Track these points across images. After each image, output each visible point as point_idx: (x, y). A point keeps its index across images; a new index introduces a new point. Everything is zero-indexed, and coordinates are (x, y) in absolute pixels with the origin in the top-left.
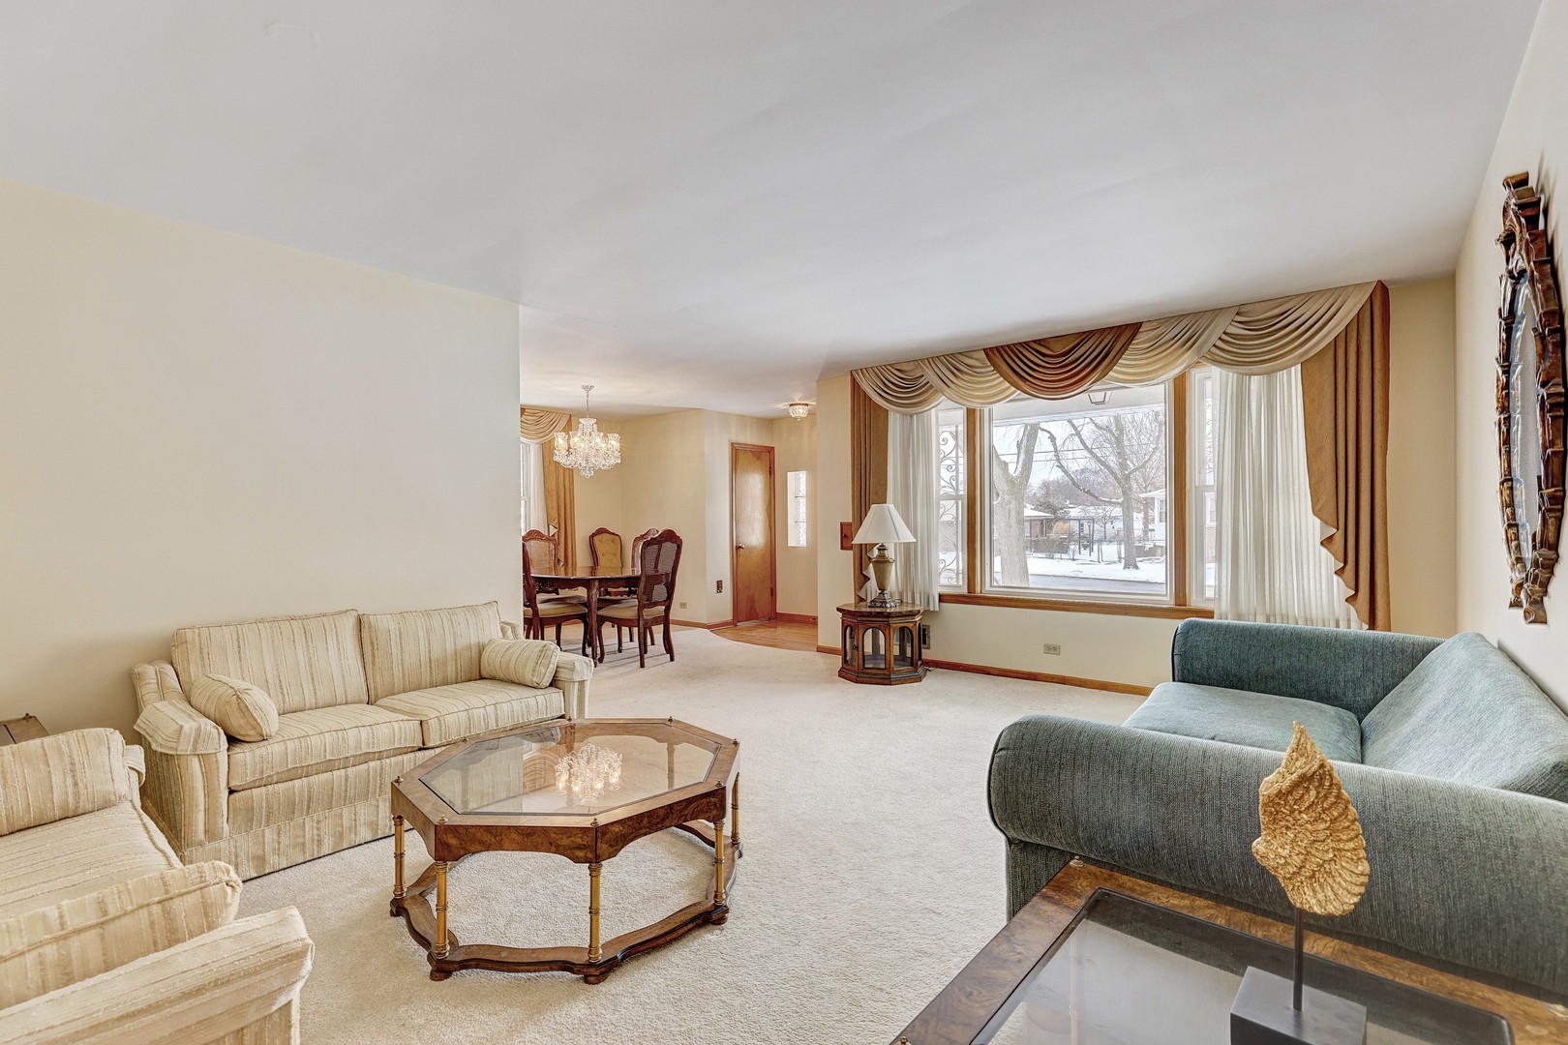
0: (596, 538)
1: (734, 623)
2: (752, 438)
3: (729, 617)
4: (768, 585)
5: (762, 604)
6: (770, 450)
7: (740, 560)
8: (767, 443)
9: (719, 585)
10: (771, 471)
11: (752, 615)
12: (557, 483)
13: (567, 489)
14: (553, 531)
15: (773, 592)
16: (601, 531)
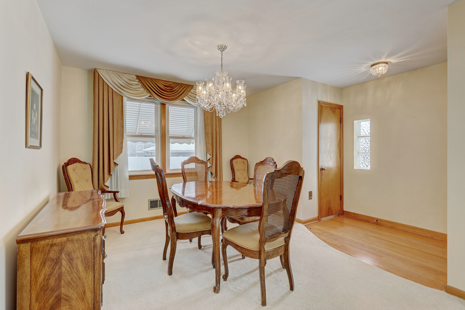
0: (234, 161)
1: (319, 219)
2: (330, 99)
3: (316, 215)
4: (338, 193)
5: (335, 206)
6: (341, 108)
7: (323, 177)
8: (339, 103)
9: (310, 194)
10: (341, 121)
11: (329, 212)
12: (212, 130)
13: (218, 132)
14: (209, 157)
15: (341, 198)
16: (237, 157)
